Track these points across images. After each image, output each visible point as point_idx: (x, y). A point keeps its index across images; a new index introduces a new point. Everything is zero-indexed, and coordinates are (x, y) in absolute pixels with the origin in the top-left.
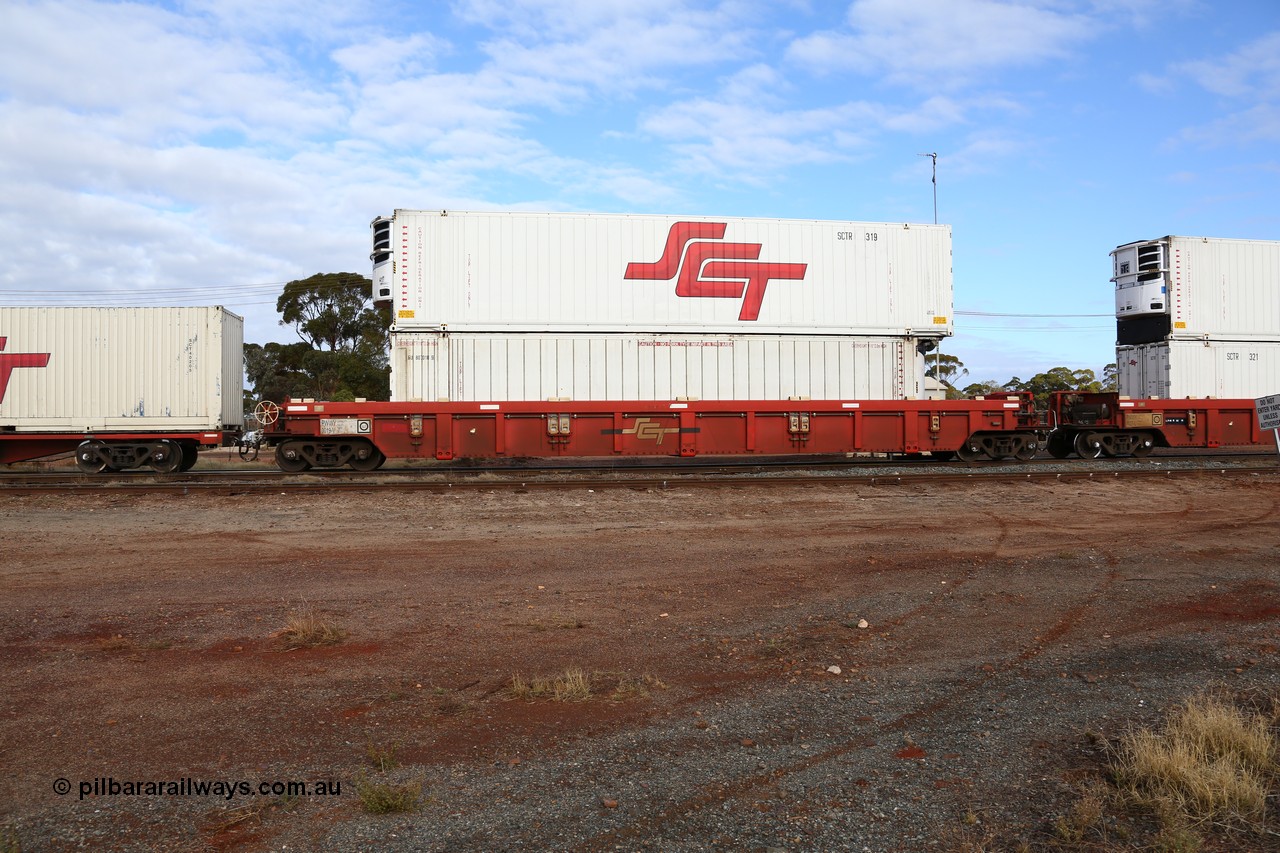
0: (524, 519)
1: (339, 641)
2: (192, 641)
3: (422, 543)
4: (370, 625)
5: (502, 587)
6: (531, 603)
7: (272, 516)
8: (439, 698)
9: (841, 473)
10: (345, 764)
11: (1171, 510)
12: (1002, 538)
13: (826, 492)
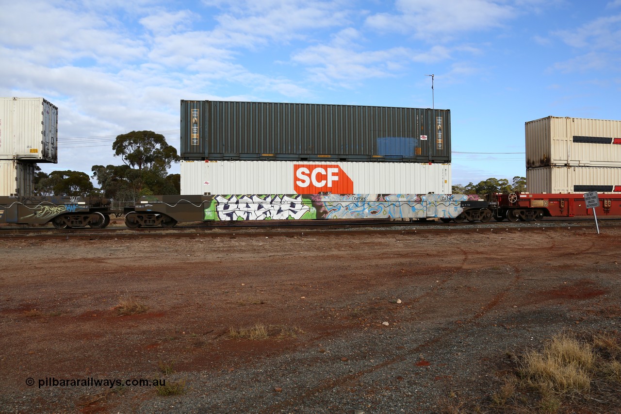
0: (234, 251)
1: (144, 311)
2: (71, 312)
3: (185, 263)
4: (160, 303)
5: (224, 284)
6: (238, 292)
7: (110, 250)
8: (194, 339)
9: (388, 229)
10: (148, 371)
11: (545, 246)
12: (465, 259)
13: (380, 238)
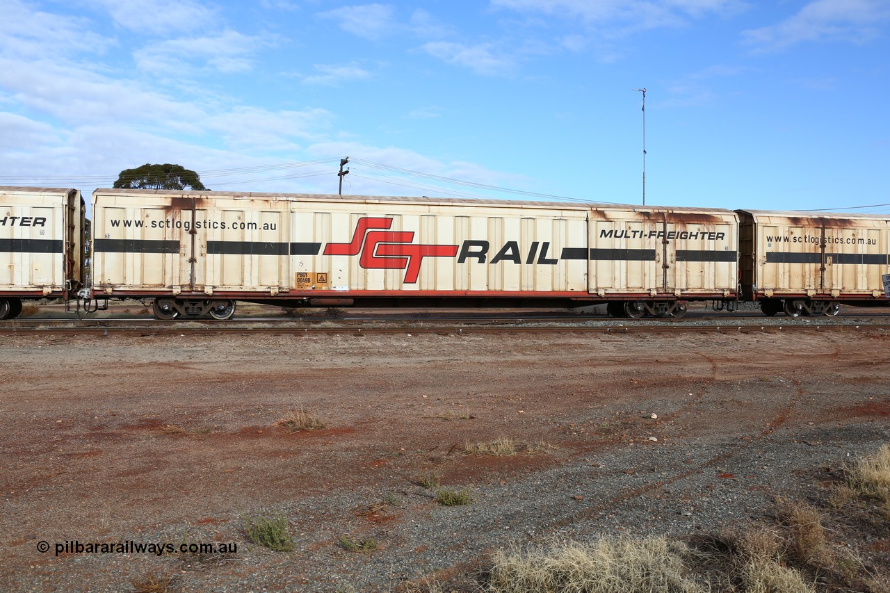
0: (371, 354)
1: (324, 427)
2: (222, 428)
3: (313, 369)
4: (333, 418)
5: (397, 396)
6: (427, 405)
11: (825, 353)
12: (714, 369)
13: (577, 337)
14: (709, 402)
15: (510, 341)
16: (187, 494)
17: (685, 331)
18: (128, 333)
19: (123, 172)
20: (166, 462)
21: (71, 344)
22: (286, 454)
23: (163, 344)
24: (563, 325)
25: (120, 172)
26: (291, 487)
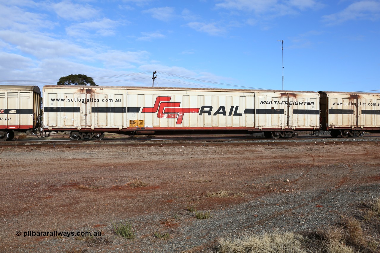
0: (167, 155)
1: (147, 186)
2: (104, 186)
3: (142, 161)
4: (151, 182)
5: (178, 172)
9: (256, 141)
11: (362, 153)
12: (314, 160)
13: (254, 147)
14: (312, 174)
15: (226, 149)
16: (89, 214)
17: (301, 144)
18: (64, 146)
19: (61, 78)
20: (80, 201)
21: (40, 151)
22: (131, 197)
23: (78, 151)
24: (249, 142)
25: (60, 78)
26: (133, 211)
